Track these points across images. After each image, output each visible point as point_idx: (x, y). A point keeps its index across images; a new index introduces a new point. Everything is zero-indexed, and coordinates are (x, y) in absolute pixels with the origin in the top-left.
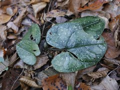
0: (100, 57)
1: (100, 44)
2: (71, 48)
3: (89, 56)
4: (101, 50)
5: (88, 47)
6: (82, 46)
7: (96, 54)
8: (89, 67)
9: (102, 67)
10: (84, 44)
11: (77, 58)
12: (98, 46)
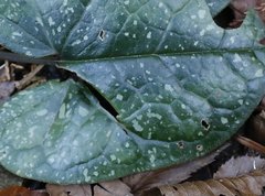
0: (231, 120)
1: (241, 52)
2: (88, 58)
3: (178, 110)
4: (241, 86)
5: (173, 63)
6: (144, 53)
7: (213, 104)
8: (175, 166)
9: (242, 151)
10: (154, 42)
11: (115, 113)
12: (229, 63)
